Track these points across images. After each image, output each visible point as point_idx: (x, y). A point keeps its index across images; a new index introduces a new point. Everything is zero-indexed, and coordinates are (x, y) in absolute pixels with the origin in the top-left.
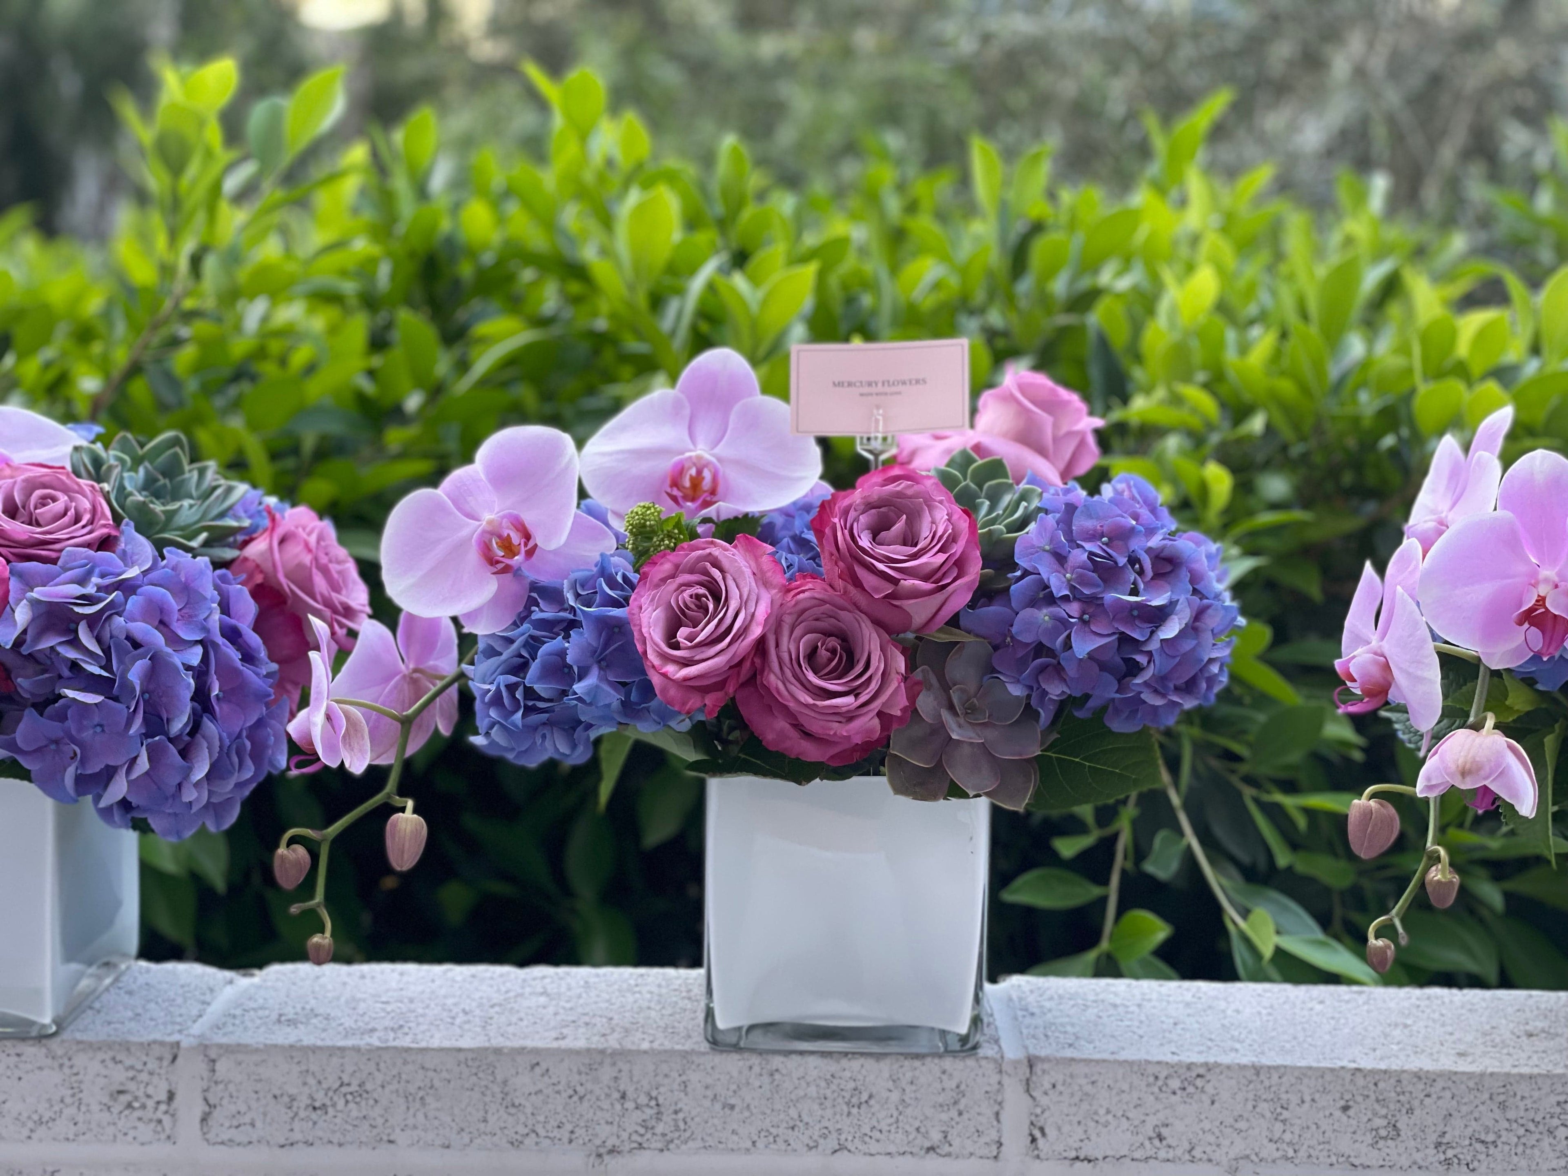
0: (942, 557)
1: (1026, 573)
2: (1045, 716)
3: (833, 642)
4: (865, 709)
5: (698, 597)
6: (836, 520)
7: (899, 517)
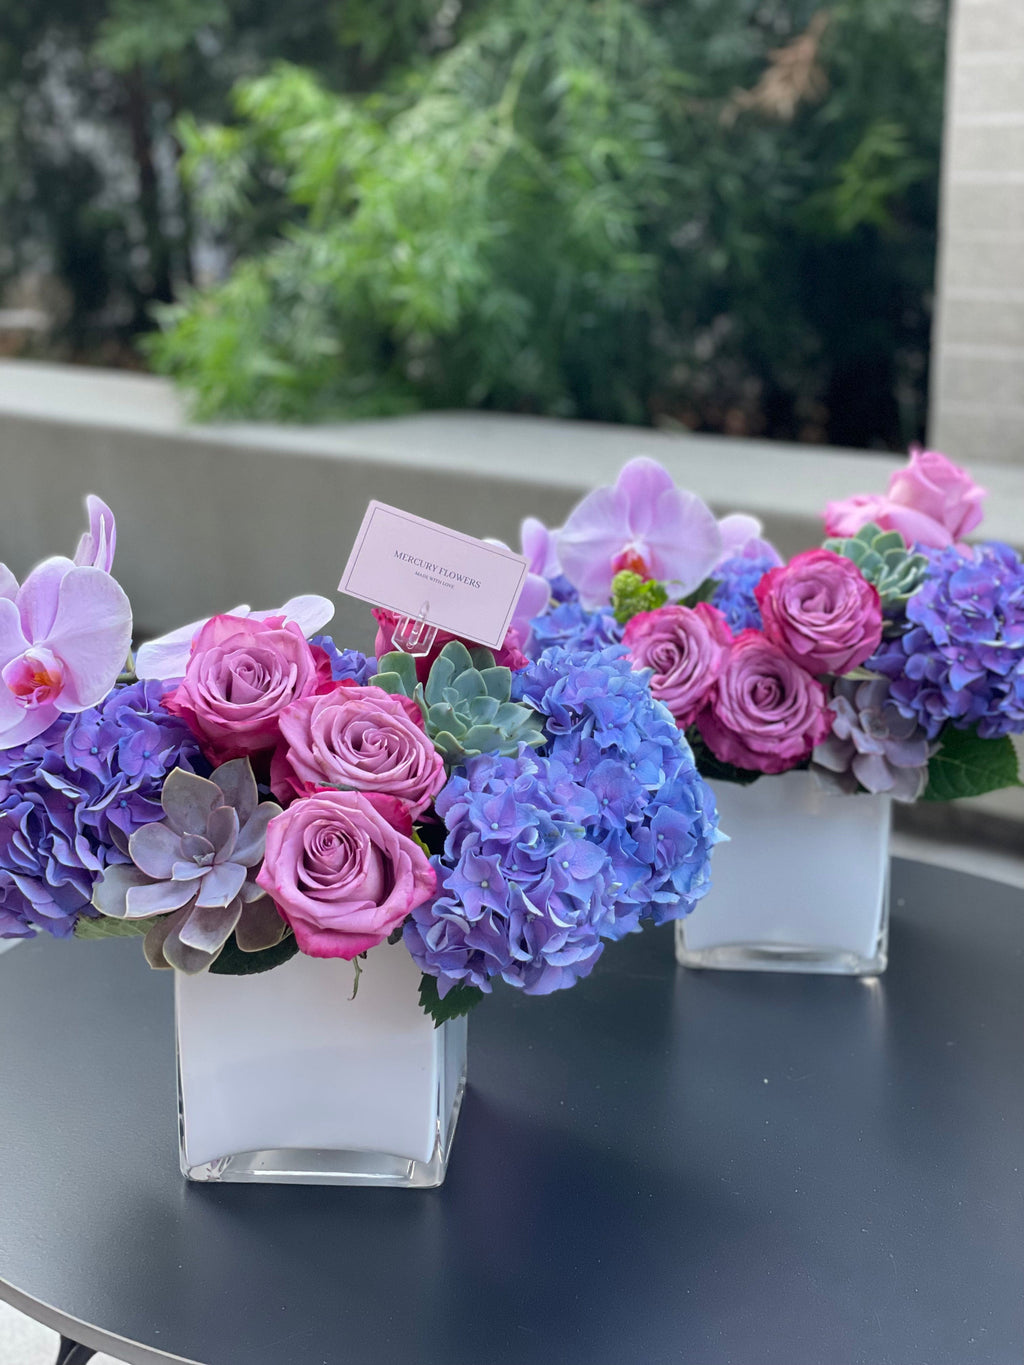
0: (850, 624)
1: (915, 626)
2: (932, 732)
3: (770, 681)
4: (794, 732)
5: (668, 651)
6: (772, 592)
7: (820, 589)
